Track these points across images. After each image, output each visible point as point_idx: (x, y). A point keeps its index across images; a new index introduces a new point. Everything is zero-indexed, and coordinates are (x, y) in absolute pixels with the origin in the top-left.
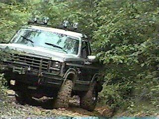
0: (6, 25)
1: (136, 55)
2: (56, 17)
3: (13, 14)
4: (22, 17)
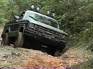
1: (60, 21)
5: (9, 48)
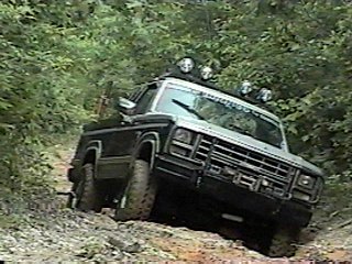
0: (53, 65)
2: (145, 49)
3: (67, 43)
4: (82, 50)
5: (100, 223)
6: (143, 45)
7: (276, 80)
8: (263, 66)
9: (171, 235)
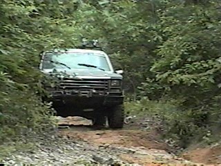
4: (71, 33)
5: (87, 146)
6: (111, 28)
7: (199, 48)
8: (190, 39)
9: (134, 152)
